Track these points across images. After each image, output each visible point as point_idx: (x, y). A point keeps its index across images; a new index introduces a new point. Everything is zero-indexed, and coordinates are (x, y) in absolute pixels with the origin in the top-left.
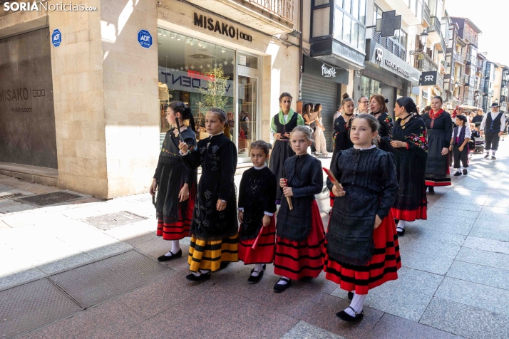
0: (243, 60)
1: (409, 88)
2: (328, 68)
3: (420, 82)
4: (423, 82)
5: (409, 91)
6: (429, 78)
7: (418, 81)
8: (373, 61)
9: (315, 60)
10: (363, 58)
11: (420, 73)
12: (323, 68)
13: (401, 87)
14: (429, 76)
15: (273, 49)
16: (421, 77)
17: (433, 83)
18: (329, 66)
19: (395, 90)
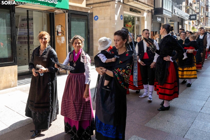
0: (136, 19)
1: (184, 22)
2: (159, 18)
3: (189, 19)
4: (190, 19)
5: (184, 23)
6: (193, 17)
7: (188, 19)
8: (174, 14)
9: (156, 16)
10: (171, 13)
11: (189, 15)
12: (158, 18)
13: (180, 22)
14: (193, 16)
15: (145, 14)
16: (189, 17)
17: (195, 19)
18: (159, 17)
19: (178, 23)
